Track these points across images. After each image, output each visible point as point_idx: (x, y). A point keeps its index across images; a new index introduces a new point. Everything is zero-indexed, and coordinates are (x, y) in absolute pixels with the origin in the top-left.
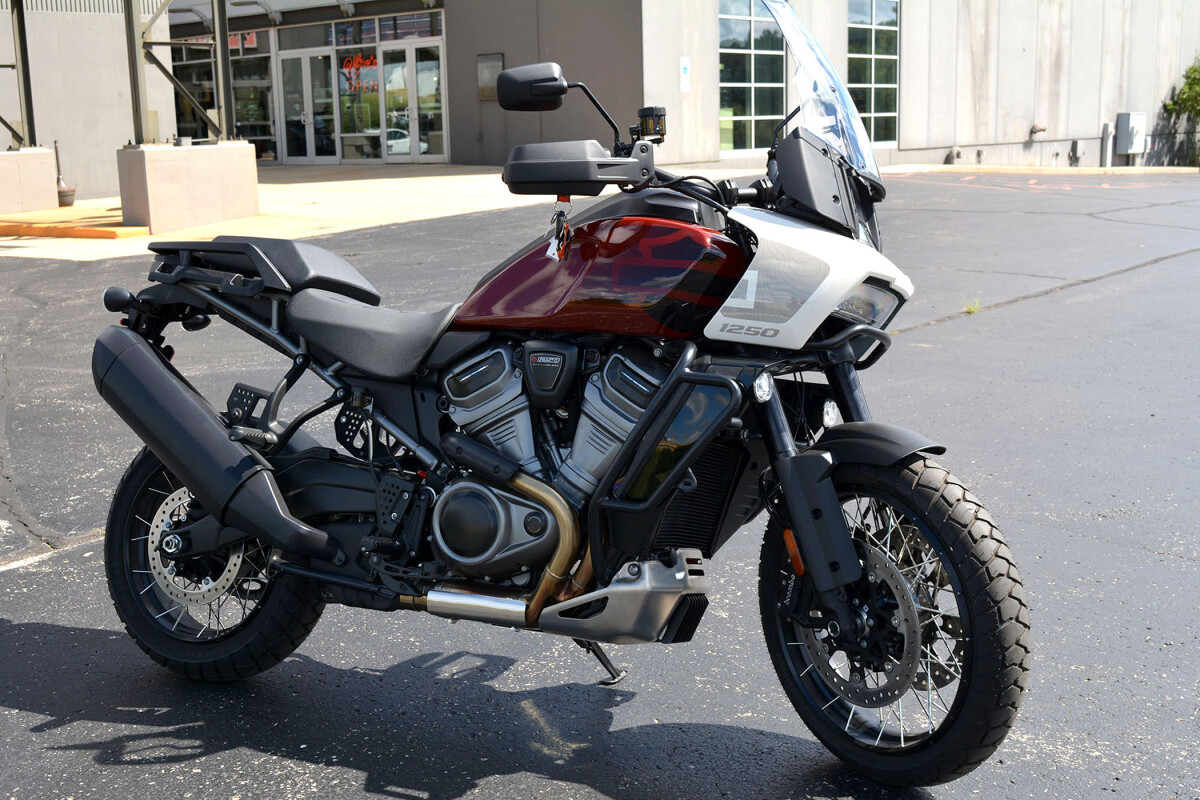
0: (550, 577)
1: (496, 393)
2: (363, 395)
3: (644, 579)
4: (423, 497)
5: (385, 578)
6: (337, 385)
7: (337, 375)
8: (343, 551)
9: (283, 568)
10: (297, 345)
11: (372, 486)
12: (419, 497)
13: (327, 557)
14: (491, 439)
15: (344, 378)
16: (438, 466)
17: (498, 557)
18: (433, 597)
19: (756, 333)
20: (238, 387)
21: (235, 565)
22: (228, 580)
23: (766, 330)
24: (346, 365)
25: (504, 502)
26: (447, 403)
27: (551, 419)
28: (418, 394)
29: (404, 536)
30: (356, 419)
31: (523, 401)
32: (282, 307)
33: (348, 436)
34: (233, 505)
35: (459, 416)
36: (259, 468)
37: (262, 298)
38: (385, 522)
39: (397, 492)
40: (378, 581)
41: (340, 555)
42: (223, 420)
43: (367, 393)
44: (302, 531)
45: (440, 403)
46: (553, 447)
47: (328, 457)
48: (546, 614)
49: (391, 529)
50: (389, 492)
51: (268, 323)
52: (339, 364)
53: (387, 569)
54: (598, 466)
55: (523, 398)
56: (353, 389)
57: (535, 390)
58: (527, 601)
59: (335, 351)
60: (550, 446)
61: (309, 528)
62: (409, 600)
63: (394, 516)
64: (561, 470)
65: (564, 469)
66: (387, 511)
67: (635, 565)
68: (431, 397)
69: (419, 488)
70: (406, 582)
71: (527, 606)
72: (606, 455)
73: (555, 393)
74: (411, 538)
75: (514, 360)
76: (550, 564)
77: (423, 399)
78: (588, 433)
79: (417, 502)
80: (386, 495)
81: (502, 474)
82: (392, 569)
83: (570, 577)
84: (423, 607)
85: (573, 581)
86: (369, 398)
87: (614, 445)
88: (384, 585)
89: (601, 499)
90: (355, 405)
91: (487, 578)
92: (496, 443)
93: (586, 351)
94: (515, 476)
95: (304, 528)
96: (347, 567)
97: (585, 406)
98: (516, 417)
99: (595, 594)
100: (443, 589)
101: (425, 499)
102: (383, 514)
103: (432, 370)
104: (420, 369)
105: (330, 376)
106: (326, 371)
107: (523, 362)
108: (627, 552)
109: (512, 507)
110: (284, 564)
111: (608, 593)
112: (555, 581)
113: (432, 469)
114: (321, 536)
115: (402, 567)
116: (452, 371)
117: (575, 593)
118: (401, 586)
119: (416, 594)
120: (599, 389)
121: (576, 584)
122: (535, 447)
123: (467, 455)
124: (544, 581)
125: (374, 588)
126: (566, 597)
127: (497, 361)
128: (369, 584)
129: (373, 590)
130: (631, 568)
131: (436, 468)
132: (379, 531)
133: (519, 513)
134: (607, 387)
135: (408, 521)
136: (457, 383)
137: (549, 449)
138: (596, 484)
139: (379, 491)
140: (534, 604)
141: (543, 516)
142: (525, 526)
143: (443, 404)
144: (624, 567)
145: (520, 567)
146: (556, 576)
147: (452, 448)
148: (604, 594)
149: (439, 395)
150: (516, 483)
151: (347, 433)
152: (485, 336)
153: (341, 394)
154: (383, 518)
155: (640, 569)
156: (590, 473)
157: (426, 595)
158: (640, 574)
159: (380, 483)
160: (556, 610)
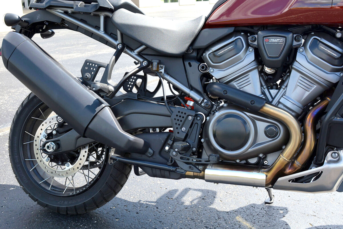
0: (283, 160)
1: (239, 60)
2: (158, 64)
3: (341, 160)
4: (199, 118)
5: (180, 163)
6: (141, 60)
7: (140, 54)
9: (118, 159)
10: (116, 39)
11: (168, 113)
12: (197, 118)
13: (143, 151)
14: (236, 86)
15: (144, 56)
16: (203, 100)
17: (250, 150)
18: (210, 172)
20: (86, 62)
21: (84, 156)
22: (80, 164)
24: (148, 47)
25: (253, 120)
26: (208, 66)
27: (262, 74)
28: (187, 63)
29: (188, 140)
32: (106, 18)
33: (129, 87)
34: (90, 126)
35: (217, 74)
36: (103, 105)
37: (95, 15)
38: (178, 133)
39: (185, 116)
40: (175, 165)
41: (150, 150)
42: (79, 80)
43: (160, 63)
44: (131, 139)
45: (200, 67)
46: (266, 89)
47: (136, 98)
48: (279, 181)
49: (183, 136)
50: (180, 116)
51: (98, 28)
52: (143, 47)
53: (181, 158)
54: (305, 99)
55: (254, 63)
56: (153, 61)
57: (267, 58)
58: (266, 173)
59: (143, 40)
60: (264, 89)
61: (134, 137)
62: (191, 174)
63: (183, 129)
64: (280, 101)
65: (282, 100)
66: (179, 127)
67: (335, 153)
68: (195, 64)
69: (196, 113)
70: (192, 165)
71: (266, 176)
72: (310, 92)
73: (280, 58)
74: (193, 141)
75: (250, 42)
76: (282, 153)
77: (190, 66)
78: (298, 80)
79: (196, 121)
80: (178, 118)
81: (256, 105)
82: (184, 158)
83: (293, 160)
84: (202, 178)
85: (295, 162)
86: (162, 65)
87: (315, 86)
88: (179, 167)
89: (333, 118)
90: (154, 69)
91: (238, 161)
92: (239, 88)
93: (295, 35)
94: (264, 105)
95: (131, 137)
96: (154, 157)
97: (296, 65)
98: (250, 73)
99: (314, 170)
100: (213, 168)
101: (200, 119)
102: (177, 128)
103: (194, 50)
104: (189, 49)
105: (136, 55)
106: (134, 52)
107: (256, 43)
108: (330, 145)
109: (258, 123)
110: (117, 157)
111: (323, 169)
112: (286, 162)
113: (200, 103)
114: (141, 141)
115: (190, 157)
116: (211, 50)
117: (296, 168)
118: (190, 167)
119: (200, 172)
120: (305, 56)
121: (298, 163)
122: (261, 89)
123: (230, 95)
124: (278, 162)
125: (172, 168)
126: (290, 170)
127: (239, 43)
128: (169, 166)
129: (172, 170)
130: (333, 154)
131: (202, 102)
132: (173, 137)
133: (262, 126)
134: (310, 54)
135: (191, 132)
136: (214, 55)
137: (264, 90)
138: (303, 108)
139: (174, 116)
140: (270, 174)
141: (276, 127)
142: (266, 133)
143: (203, 67)
144: (329, 154)
145: (259, 154)
146: (287, 160)
147: (217, 91)
148: (319, 170)
149: (200, 63)
150: (264, 109)
151: (128, 86)
152: (231, 30)
153: (146, 64)
154: (177, 131)
155: (338, 155)
156: (299, 102)
157: (204, 171)
158: (339, 158)
159: (173, 112)
160: (287, 179)
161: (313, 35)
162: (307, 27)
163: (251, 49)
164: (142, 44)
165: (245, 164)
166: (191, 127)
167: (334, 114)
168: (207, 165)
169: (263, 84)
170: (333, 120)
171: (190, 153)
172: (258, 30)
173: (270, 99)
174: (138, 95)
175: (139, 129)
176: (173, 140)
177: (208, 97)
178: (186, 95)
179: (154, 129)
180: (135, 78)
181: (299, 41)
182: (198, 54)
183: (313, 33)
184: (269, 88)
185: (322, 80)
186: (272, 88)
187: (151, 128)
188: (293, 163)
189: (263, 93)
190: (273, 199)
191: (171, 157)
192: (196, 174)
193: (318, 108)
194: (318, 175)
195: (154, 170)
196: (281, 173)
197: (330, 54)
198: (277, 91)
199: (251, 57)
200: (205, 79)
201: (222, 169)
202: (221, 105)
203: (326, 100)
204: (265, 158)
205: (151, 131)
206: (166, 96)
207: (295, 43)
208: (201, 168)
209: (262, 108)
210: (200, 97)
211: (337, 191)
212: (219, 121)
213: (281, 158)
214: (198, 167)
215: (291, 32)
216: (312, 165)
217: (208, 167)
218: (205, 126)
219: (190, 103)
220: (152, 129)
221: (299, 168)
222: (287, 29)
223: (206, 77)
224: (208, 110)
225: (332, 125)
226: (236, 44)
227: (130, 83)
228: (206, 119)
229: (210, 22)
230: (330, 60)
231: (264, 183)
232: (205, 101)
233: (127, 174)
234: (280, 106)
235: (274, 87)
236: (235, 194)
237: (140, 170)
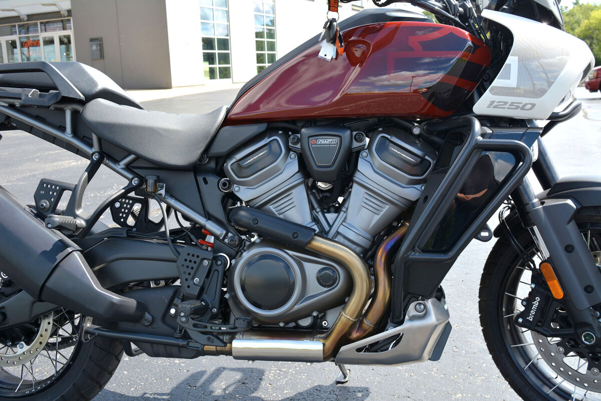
0: (345, 319)
1: (275, 172)
2: (156, 182)
4: (219, 263)
5: (194, 334)
6: (130, 176)
7: (128, 168)
8: (149, 313)
9: (97, 332)
10: (91, 145)
11: (172, 256)
12: (216, 263)
13: (136, 318)
14: (274, 210)
15: (135, 170)
16: (226, 235)
17: (296, 307)
18: (238, 344)
19: (517, 107)
20: (42, 182)
21: (46, 330)
22: (41, 343)
23: (526, 104)
24: (139, 157)
25: (299, 262)
26: (231, 182)
27: (314, 191)
28: (200, 179)
29: (205, 296)
30: (128, 204)
31: (299, 178)
32: (76, 115)
33: (122, 217)
34: (48, 284)
35: (244, 194)
36: (69, 250)
37: (56, 109)
38: (189, 287)
39: (198, 260)
40: (186, 336)
41: (148, 316)
42: (31, 211)
43: (158, 180)
44: (115, 301)
45: (220, 185)
46: (320, 213)
47: (126, 236)
48: (343, 351)
49: (196, 291)
50: (190, 261)
51: (62, 129)
52: (132, 157)
53: (195, 326)
54: (374, 225)
55: (299, 176)
56: (147, 177)
57: (315, 168)
58: (323, 341)
59: (130, 146)
60: (317, 213)
61: (120, 297)
62: (213, 348)
63: (196, 280)
64: (339, 230)
65: (342, 230)
66: (189, 277)
67: (420, 304)
68: (212, 180)
69: (215, 255)
70: (213, 335)
71: (324, 345)
72: (380, 215)
73: (333, 168)
74: (213, 297)
75: (290, 144)
76: (344, 309)
77: (206, 182)
78: (362, 199)
79: (215, 267)
80: (187, 263)
81: (301, 239)
82: (199, 326)
83: (361, 319)
84: (229, 353)
85: (365, 321)
86: (161, 184)
87: (387, 207)
88: (191, 339)
89: (409, 253)
90: (150, 191)
91: (282, 324)
92: (278, 213)
93: (354, 133)
94: (313, 239)
95: (116, 298)
96: (154, 326)
97: (358, 177)
98: (293, 191)
99: (391, 331)
100: (244, 337)
101: (221, 264)
102: (186, 280)
103: (210, 158)
104: (202, 158)
105: (122, 168)
106: (119, 165)
107: (299, 146)
108: (413, 294)
109: (307, 265)
110: (97, 329)
111: (403, 330)
112: (351, 323)
113: (221, 238)
114: (131, 303)
115: (207, 323)
116: (234, 158)
117: (366, 330)
118: (209, 339)
119: (223, 345)
120: (370, 162)
121: (368, 323)
122: (311, 213)
123: (263, 225)
124: (339, 323)
125: (181, 342)
126: (358, 334)
127: (274, 146)
128: (177, 340)
129: (181, 344)
130: (418, 306)
131: (225, 238)
132: (182, 293)
133: (312, 270)
134: (378, 160)
135: (208, 283)
136: (240, 167)
137: (317, 214)
138: (372, 240)
139: (181, 260)
140: (329, 342)
141: (334, 270)
142: (318, 280)
143: (224, 184)
144: (412, 306)
145: (312, 312)
146: (351, 319)
147: (245, 220)
148: (400, 331)
149: (220, 178)
150: (313, 245)
151: (121, 215)
152: (262, 127)
153: (136, 182)
154: (186, 283)
155: (425, 306)
156: (366, 231)
157: (231, 343)
158: (426, 311)
159: (179, 254)
160: (354, 347)
161: (381, 132)
162: (371, 121)
163: (293, 155)
164: (130, 153)
165: (294, 327)
166: (207, 276)
167: (412, 248)
168: (236, 333)
169: (316, 206)
170: (410, 257)
171: (208, 316)
172: (303, 127)
173: (327, 228)
174: (127, 231)
175: (132, 284)
176: (181, 298)
177: (235, 229)
178: (202, 227)
179: (157, 281)
180: (131, 202)
181: (361, 141)
182: (217, 165)
183: (381, 129)
184: (325, 211)
185: (396, 197)
186: (329, 212)
187: (152, 280)
188: (361, 322)
189: (315, 220)
190: (348, 376)
191: (180, 326)
192: (219, 348)
193: (393, 238)
194: (397, 338)
195: (155, 346)
196: (345, 339)
197: (405, 159)
198: (336, 215)
199: (294, 167)
200: (230, 201)
201: (258, 337)
202: (253, 240)
203: (404, 227)
204: (323, 318)
205: (152, 285)
206: (170, 230)
207: (356, 144)
208: (226, 338)
209: (309, 243)
210: (221, 229)
211: (429, 359)
212: (249, 263)
213: (343, 317)
214: (221, 337)
215: (349, 128)
216: (388, 324)
217: (237, 337)
218: (228, 274)
219: (210, 239)
220: (153, 282)
221: (370, 330)
222: (343, 124)
223: (232, 199)
224: (234, 249)
225: (409, 265)
226: (270, 147)
227: (123, 210)
228: (231, 264)
229: (233, 117)
230: (405, 167)
231: (321, 355)
232: (230, 235)
233: (117, 354)
234: (339, 238)
235: (332, 209)
236: (293, 372)
237: (133, 346)
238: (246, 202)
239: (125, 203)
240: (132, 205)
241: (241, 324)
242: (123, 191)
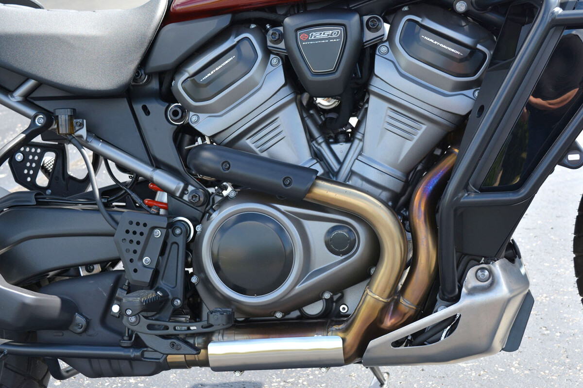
0: (372, 301)
1: (251, 88)
2: (71, 118)
3: (498, 283)
4: (178, 231)
5: (149, 338)
6: (32, 113)
7: (27, 100)
8: (81, 314)
9: (7, 349)
11: (106, 227)
12: (173, 232)
13: (62, 323)
14: (253, 146)
15: (37, 103)
16: (185, 189)
17: (299, 288)
18: (217, 349)
24: (41, 83)
25: (297, 220)
26: (185, 110)
27: (311, 112)
28: (138, 108)
29: (161, 283)
30: (34, 154)
31: (287, 94)
33: (28, 175)
35: (206, 125)
38: (135, 271)
39: (146, 231)
40: (138, 344)
41: (79, 319)
43: (74, 115)
44: (27, 301)
45: (169, 114)
46: (324, 145)
47: (35, 203)
48: (375, 347)
49: (147, 277)
50: (135, 233)
52: (31, 83)
53: (150, 327)
54: (403, 159)
55: (287, 90)
56: (57, 113)
57: (310, 77)
58: (342, 335)
59: (27, 67)
60: (319, 144)
61: (35, 295)
62: (180, 358)
63: (146, 260)
64: (354, 169)
65: (358, 167)
66: (135, 257)
67: (483, 269)
68: (157, 108)
69: (171, 220)
70: (179, 339)
71: (344, 340)
72: (414, 141)
73: (338, 75)
74: (172, 284)
75: (269, 44)
76: (369, 285)
77: (147, 112)
78: (385, 118)
79: (172, 239)
80: (130, 236)
81: (297, 186)
82: (156, 327)
83: (396, 297)
84: (205, 363)
85: (401, 300)
86: (80, 121)
87: (424, 127)
88: (147, 347)
89: (460, 195)
90: (64, 132)
91: (279, 315)
92: (259, 150)
93: (366, 18)
94: (314, 185)
95: (28, 296)
96: (90, 332)
97: (376, 85)
98: (280, 115)
99: (442, 313)
100: (225, 338)
101: (181, 233)
102: (131, 260)
103: (150, 75)
104: (138, 76)
105: (19, 102)
106: (12, 96)
107: (282, 45)
108: (471, 255)
109: (308, 225)
110: (5, 344)
111: (460, 310)
112: (381, 305)
113: (178, 195)
114: (51, 301)
115: (169, 321)
116: (187, 72)
117: (405, 314)
118: (173, 345)
119: (195, 352)
120: (392, 61)
121: (408, 303)
122: (310, 146)
123: (238, 169)
124: (364, 307)
125: (133, 353)
126: (393, 321)
127: (245, 48)
128: (126, 350)
129: (132, 356)
130: (479, 273)
131: (183, 193)
132: (127, 282)
133: (317, 231)
134: (405, 57)
135: (164, 264)
136: (197, 85)
137: (319, 147)
138: (404, 179)
139: (120, 233)
140: (351, 336)
141: (351, 229)
142: (328, 245)
143: (175, 113)
144: (471, 273)
145: (322, 294)
146: (381, 299)
147: (210, 165)
148: (455, 311)
149: (168, 104)
150: (315, 193)
151: (26, 171)
152: (225, 20)
153: (42, 121)
154: (132, 266)
155: (491, 272)
156: (394, 166)
157: (206, 348)
158: (493, 279)
159: (117, 223)
160: (389, 341)
161: (407, 13)
163: (274, 59)
164: (27, 77)
165: (298, 318)
166: (162, 253)
167: (464, 186)
168: (212, 333)
169: (316, 134)
170: (462, 200)
171: (168, 312)
172: (286, 15)
173: (335, 166)
174: (35, 195)
175: (51, 274)
176: (126, 288)
177: (197, 179)
178: (148, 180)
179: (89, 266)
180: (39, 151)
181: (377, 29)
182: (161, 84)
183: (406, 9)
184: (331, 140)
185: (436, 111)
186: (336, 142)
187: (81, 265)
188: (397, 303)
189: (317, 156)
190: (386, 383)
191: (129, 329)
192: (189, 357)
193: (436, 174)
194: (452, 322)
195: (95, 362)
196: (374, 330)
197: (446, 52)
198: (348, 145)
199: (278, 78)
200: (187, 137)
201: (245, 337)
202: (225, 193)
203: (452, 155)
204: (341, 301)
205: (83, 272)
206: (99, 190)
207: (369, 36)
208: (198, 342)
209: (309, 190)
210: (177, 181)
211: (503, 349)
212: (223, 229)
213: (368, 298)
214: (191, 341)
215: (356, 11)
216: (437, 303)
217: (214, 338)
218: (192, 247)
219: (162, 196)
220: (84, 268)
221: (411, 313)
222: (348, 6)
223: (188, 134)
224: (199, 208)
225: (461, 212)
226: (239, 50)
227: (28, 164)
228: (195, 232)
229: (178, 8)
230: (448, 64)
231: (341, 355)
232: (191, 188)
233: (40, 379)
234: (354, 181)
235: (341, 137)
236: (305, 383)
237: (63, 365)
238: (209, 137)
239: (30, 153)
240: (41, 156)
241: (218, 320)
242: (23, 136)
